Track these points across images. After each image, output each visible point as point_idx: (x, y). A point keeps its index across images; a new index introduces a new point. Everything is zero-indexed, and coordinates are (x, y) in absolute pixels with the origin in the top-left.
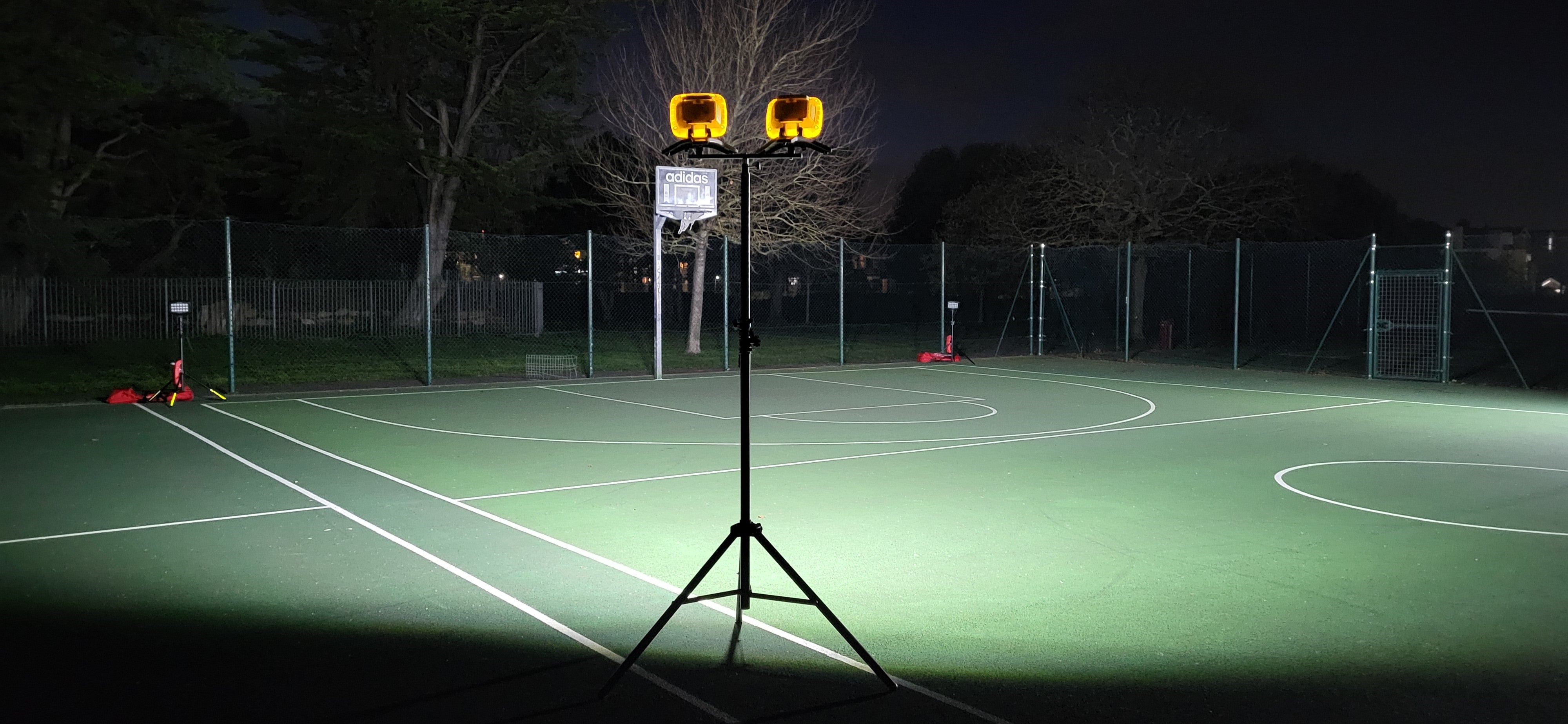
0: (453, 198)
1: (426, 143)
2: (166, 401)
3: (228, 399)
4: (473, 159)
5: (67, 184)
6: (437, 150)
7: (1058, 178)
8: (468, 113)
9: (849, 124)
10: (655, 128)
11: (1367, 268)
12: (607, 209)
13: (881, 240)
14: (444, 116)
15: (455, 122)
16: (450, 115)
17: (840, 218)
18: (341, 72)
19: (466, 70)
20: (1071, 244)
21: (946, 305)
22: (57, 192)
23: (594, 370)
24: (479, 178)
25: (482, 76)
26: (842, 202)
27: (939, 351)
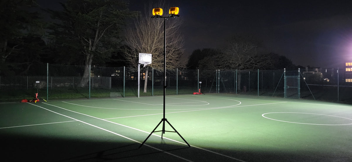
0: (92, 59)
1: (86, 47)
2: (34, 102)
3: (47, 102)
4: (97, 51)
5: (6, 55)
6: (89, 49)
7: (222, 56)
8: (96, 41)
9: (179, 45)
10: (137, 45)
11: (284, 75)
12: (127, 62)
13: (185, 69)
14: (90, 41)
15: (93, 42)
16: (92, 41)
17: (177, 64)
18: (67, 31)
19: (96, 31)
20: (225, 70)
21: (199, 82)
22: (3, 57)
23: (125, 96)
24: (98, 55)
25: (99, 33)
26: (177, 61)
27: (198, 92)
